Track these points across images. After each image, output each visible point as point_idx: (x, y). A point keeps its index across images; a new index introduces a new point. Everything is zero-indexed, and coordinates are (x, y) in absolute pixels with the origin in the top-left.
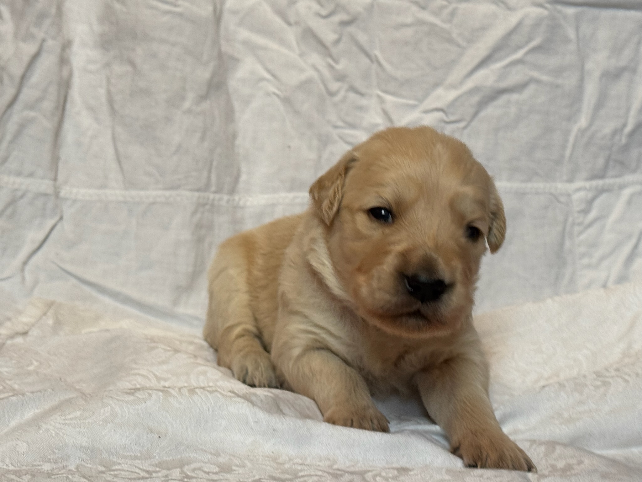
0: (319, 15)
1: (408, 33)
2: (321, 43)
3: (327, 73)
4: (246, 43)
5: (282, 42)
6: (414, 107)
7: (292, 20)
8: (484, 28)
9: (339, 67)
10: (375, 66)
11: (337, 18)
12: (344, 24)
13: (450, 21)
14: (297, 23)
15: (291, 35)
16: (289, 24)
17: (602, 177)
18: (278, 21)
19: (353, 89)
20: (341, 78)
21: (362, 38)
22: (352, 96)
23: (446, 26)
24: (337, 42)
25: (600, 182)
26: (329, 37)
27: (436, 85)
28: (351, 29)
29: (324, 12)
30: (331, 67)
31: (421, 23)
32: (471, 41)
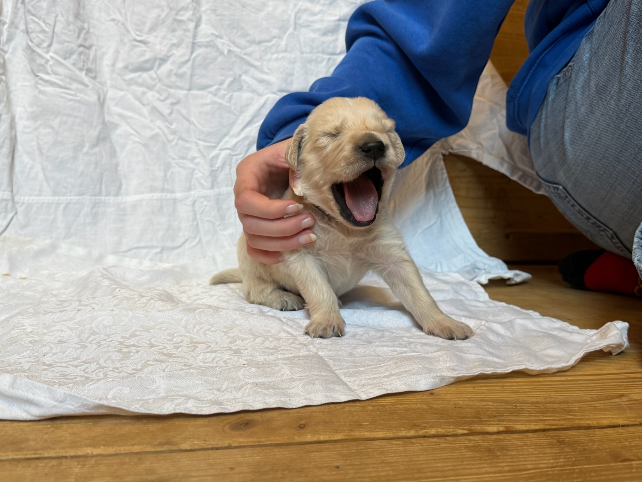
0: (159, 99)
1: (209, 108)
2: (161, 114)
3: (166, 131)
4: (120, 115)
5: (141, 114)
6: (215, 147)
7: (145, 102)
8: (247, 105)
9: (173, 127)
10: (192, 126)
11: (169, 101)
12: (173, 104)
13: (230, 102)
14: (148, 104)
15: (145, 111)
16: (143, 105)
18: (137, 103)
19: (181, 138)
20: (174, 133)
21: (184, 111)
22: (181, 142)
23: (228, 105)
24: (171, 114)
26: (166, 111)
27: (225, 135)
28: (177, 107)
29: (162, 98)
30: (168, 127)
31: (213, 103)
32: (241, 112)
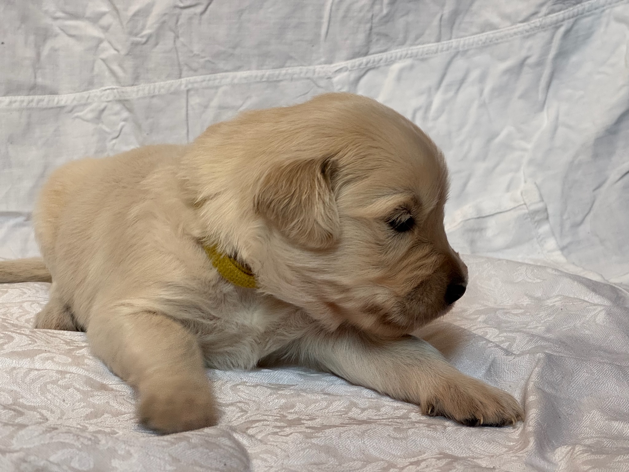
17: (366, 54)
25: (364, 60)
